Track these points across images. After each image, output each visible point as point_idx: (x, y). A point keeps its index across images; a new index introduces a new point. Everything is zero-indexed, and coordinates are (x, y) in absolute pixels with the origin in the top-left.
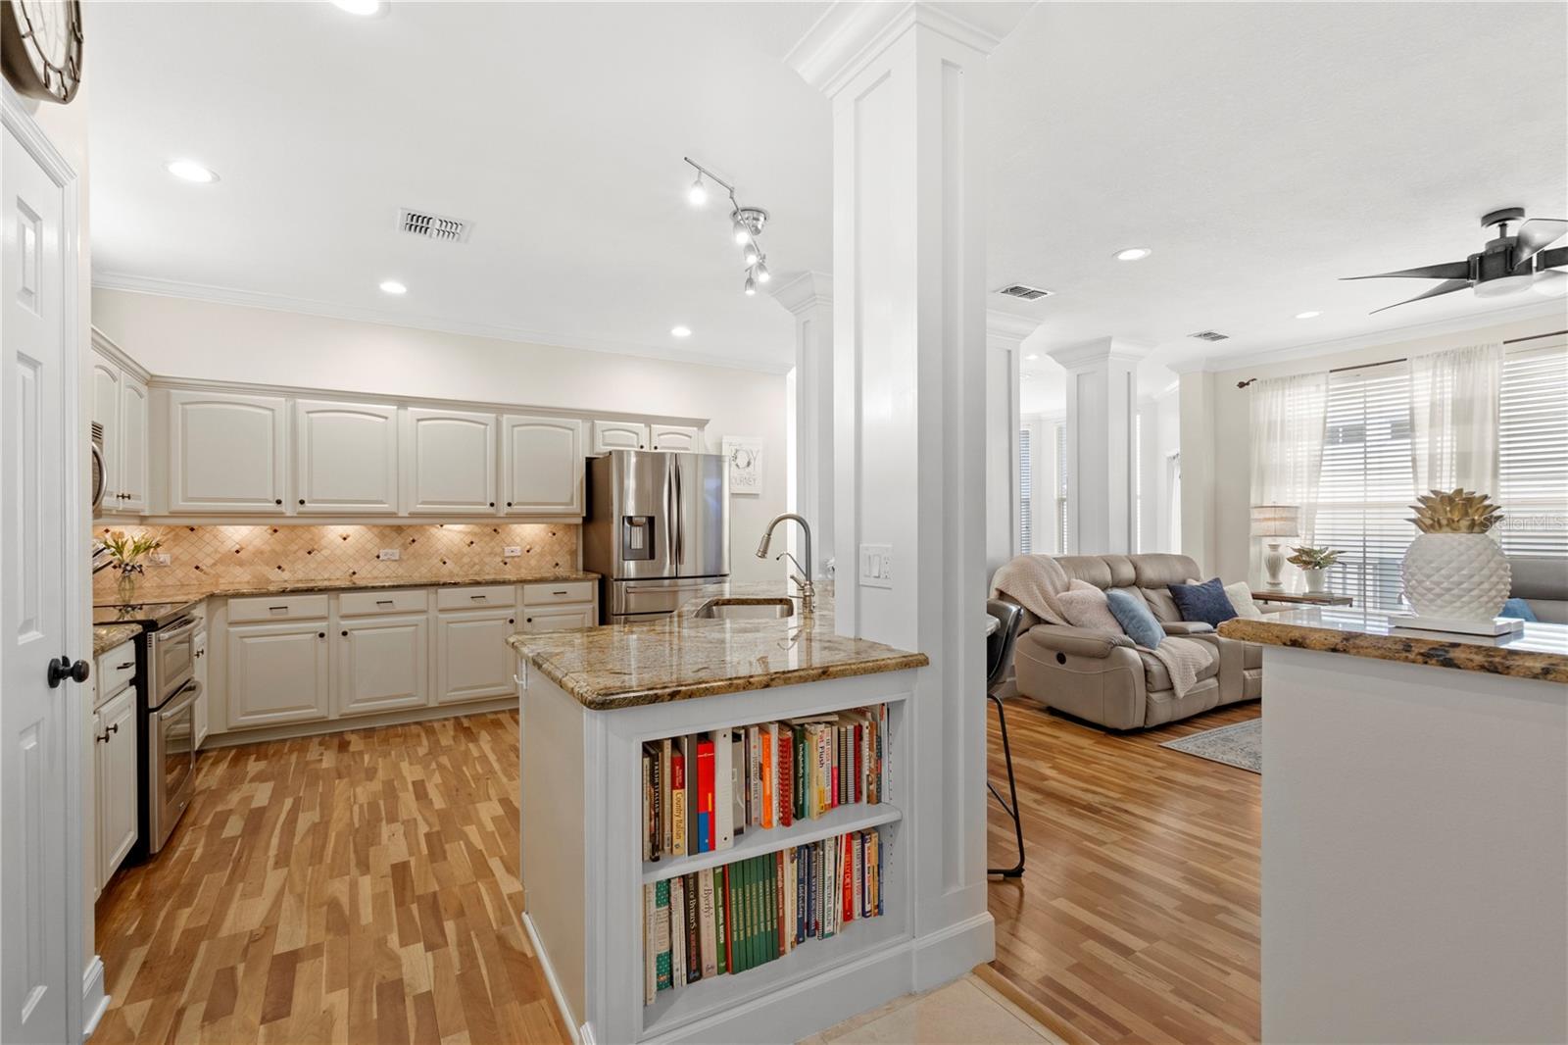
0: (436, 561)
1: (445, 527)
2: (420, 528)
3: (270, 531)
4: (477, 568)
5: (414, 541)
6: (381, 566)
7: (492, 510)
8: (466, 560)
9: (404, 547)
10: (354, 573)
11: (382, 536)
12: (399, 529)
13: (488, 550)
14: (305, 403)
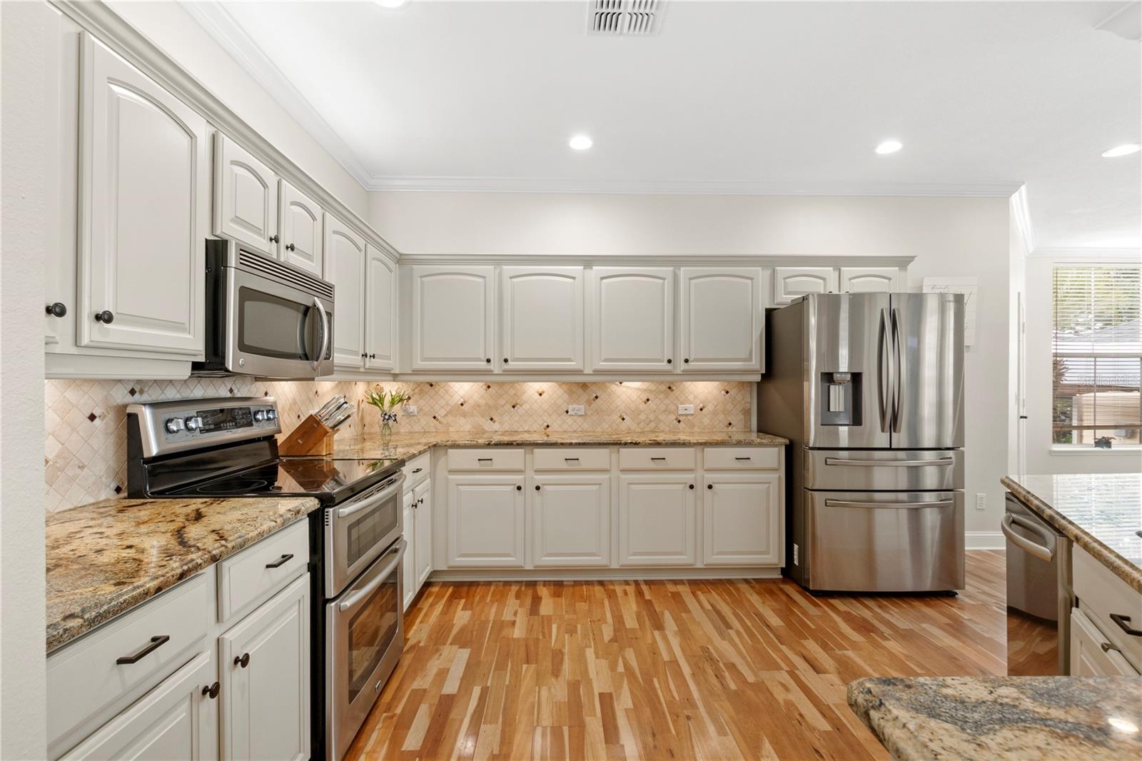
0: (616, 418)
1: (624, 384)
2: (603, 385)
3: (485, 387)
4: (652, 425)
5: (597, 397)
6: (569, 420)
7: (669, 367)
8: (642, 417)
9: (589, 403)
10: (548, 426)
11: (571, 393)
12: (584, 386)
13: (663, 407)
14: (509, 269)
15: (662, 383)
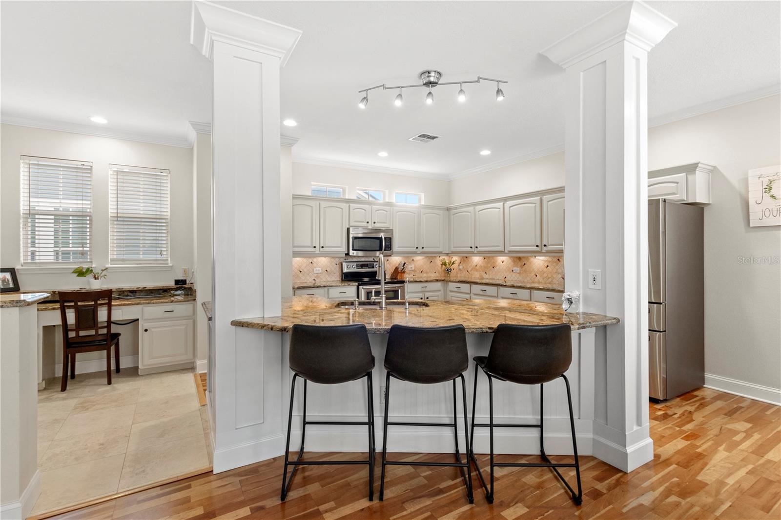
0: (533, 274)
1: (536, 257)
2: (527, 258)
4: (550, 280)
5: (525, 264)
6: (514, 275)
7: (538, 249)
8: (545, 275)
9: (522, 267)
10: (506, 277)
11: (514, 261)
12: (520, 258)
13: (555, 271)
14: (478, 208)
15: (554, 257)
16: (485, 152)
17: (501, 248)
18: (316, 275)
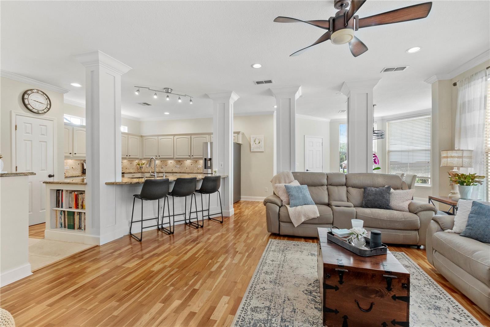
0: (185, 168)
1: (187, 161)
2: (183, 161)
4: (193, 170)
5: (182, 164)
6: (176, 169)
7: (189, 157)
8: (191, 168)
9: (180, 165)
10: (172, 170)
11: (177, 163)
12: (179, 161)
13: (195, 166)
14: (160, 137)
15: (195, 160)
16: (167, 113)
17: (172, 157)
18: (65, 171)
